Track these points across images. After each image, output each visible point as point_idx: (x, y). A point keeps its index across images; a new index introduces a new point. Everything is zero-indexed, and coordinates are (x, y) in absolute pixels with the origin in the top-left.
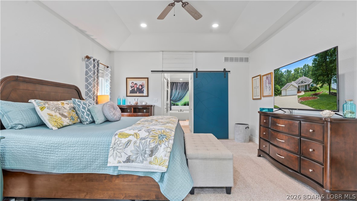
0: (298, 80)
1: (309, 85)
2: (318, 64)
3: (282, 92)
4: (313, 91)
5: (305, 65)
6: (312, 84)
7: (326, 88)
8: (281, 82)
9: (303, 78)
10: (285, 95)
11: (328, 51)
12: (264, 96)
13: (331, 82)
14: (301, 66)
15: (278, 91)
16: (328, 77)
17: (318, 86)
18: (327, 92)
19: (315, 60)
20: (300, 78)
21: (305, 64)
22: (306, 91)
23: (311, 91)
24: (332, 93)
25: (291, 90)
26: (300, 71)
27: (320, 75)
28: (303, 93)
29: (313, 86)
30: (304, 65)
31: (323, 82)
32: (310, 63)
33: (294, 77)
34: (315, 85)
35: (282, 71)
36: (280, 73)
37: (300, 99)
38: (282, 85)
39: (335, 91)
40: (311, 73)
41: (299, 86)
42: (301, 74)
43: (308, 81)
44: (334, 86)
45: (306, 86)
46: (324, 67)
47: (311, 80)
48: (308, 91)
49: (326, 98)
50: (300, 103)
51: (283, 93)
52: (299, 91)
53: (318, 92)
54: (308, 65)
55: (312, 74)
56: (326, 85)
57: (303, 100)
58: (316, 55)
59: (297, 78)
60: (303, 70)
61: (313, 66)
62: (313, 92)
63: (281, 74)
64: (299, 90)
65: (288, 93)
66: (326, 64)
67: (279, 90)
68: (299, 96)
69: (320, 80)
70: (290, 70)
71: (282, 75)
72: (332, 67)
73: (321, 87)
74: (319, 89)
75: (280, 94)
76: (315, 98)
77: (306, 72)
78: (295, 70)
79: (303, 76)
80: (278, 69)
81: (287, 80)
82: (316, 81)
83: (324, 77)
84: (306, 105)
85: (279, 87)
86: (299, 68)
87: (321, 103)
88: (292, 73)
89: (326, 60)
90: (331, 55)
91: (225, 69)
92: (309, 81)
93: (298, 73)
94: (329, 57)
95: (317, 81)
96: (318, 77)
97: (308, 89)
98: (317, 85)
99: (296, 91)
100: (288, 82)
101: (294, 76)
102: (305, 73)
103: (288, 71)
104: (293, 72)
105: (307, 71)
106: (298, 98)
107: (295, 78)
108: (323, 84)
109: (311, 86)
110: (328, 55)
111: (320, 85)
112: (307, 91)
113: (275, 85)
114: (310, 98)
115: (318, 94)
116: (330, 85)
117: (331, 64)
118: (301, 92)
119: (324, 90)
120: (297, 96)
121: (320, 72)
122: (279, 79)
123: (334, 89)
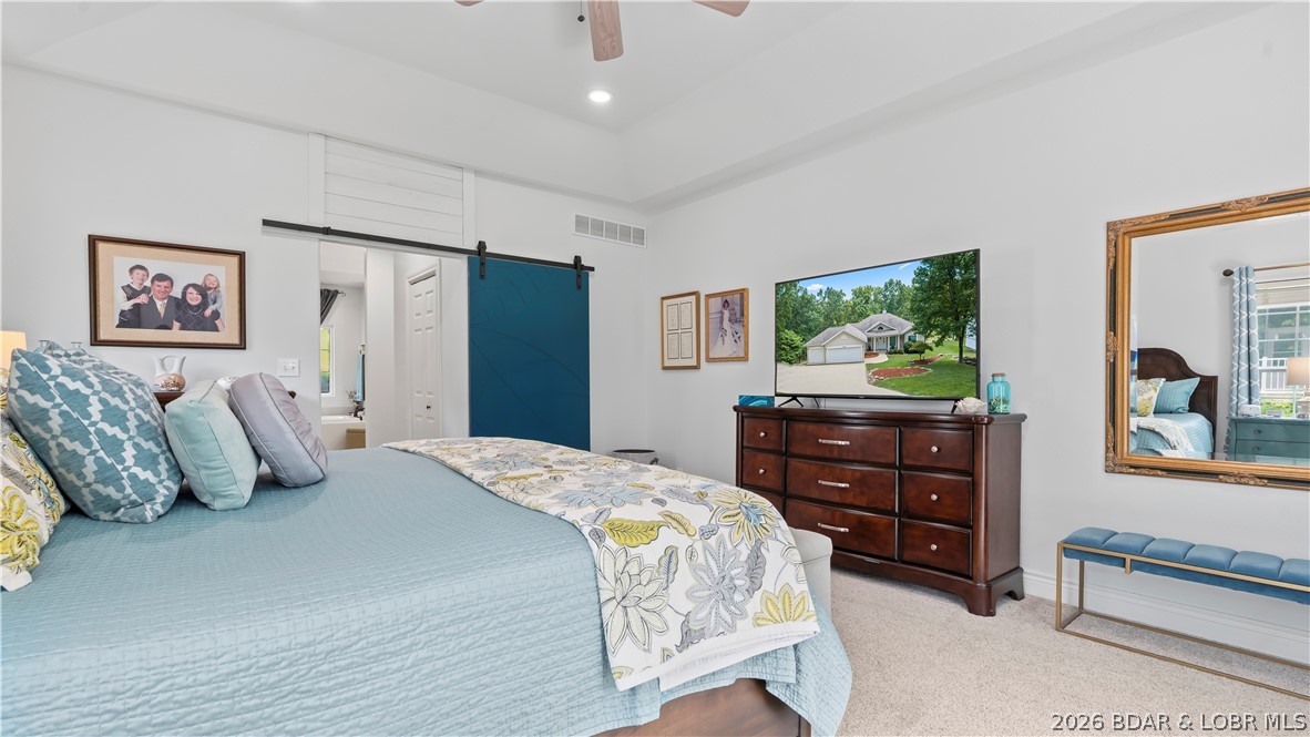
0: (865, 321)
1: (902, 337)
2: (929, 283)
3: (809, 352)
4: (915, 352)
5: (891, 282)
6: (912, 333)
7: (952, 348)
8: (806, 323)
9: (884, 317)
10: (822, 361)
11: (958, 254)
12: (709, 360)
13: (964, 332)
14: (877, 281)
15: (795, 348)
16: (957, 319)
17: (930, 341)
18: (954, 357)
19: (921, 273)
20: (873, 316)
21: (891, 280)
22: (892, 352)
23: (907, 352)
24: (967, 359)
25: (844, 348)
26: (872, 298)
27: (935, 314)
28: (882, 358)
29: (914, 341)
30: (888, 281)
31: (945, 332)
32: (907, 277)
33: (853, 312)
34: (920, 338)
35: (809, 288)
36: (800, 294)
37: (874, 374)
38: (811, 331)
39: (974, 356)
40: (909, 307)
41: (869, 339)
42: (877, 306)
43: (901, 325)
44: (970, 342)
45: (893, 338)
46: (948, 295)
47: (910, 325)
48: (900, 353)
49: (950, 372)
50: (875, 384)
51: (813, 355)
52: (869, 352)
53: (928, 355)
54: (898, 283)
55: (912, 309)
56: (951, 341)
57: (880, 375)
58: (925, 260)
59: (863, 315)
60: (885, 296)
61: (916, 289)
62: (916, 357)
63: (803, 297)
64: (869, 349)
65: (830, 356)
66: (953, 287)
67: (797, 347)
68: (869, 367)
69: (936, 327)
70: (837, 289)
71: (807, 301)
72: (969, 296)
73: (938, 343)
74: (931, 349)
75: (803, 357)
76: (920, 371)
77: (892, 300)
78: (858, 293)
79: (884, 312)
80: (793, 283)
81: (827, 317)
82: (925, 327)
83: (945, 318)
84: (893, 388)
85: (797, 339)
86: (869, 289)
87: (937, 385)
88: (845, 299)
89: (952, 277)
90: (967, 267)
91: (577, 259)
92: (903, 326)
93: (867, 302)
94: (961, 269)
95: (925, 329)
96: (930, 318)
97: (898, 347)
98: (926, 337)
99: (861, 351)
100: (832, 325)
101: (853, 308)
102: (891, 304)
103: (830, 292)
104: (848, 297)
105: (896, 298)
106: (868, 370)
107: (856, 315)
108: (943, 337)
109: (910, 339)
110: (958, 265)
111: (936, 338)
112: (895, 353)
113: (778, 330)
114: (907, 372)
115: (930, 361)
116: (961, 340)
117: (966, 289)
118: (876, 355)
119: (947, 352)
120: (863, 366)
121: (935, 305)
122: (796, 313)
123: (971, 351)
